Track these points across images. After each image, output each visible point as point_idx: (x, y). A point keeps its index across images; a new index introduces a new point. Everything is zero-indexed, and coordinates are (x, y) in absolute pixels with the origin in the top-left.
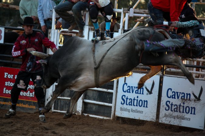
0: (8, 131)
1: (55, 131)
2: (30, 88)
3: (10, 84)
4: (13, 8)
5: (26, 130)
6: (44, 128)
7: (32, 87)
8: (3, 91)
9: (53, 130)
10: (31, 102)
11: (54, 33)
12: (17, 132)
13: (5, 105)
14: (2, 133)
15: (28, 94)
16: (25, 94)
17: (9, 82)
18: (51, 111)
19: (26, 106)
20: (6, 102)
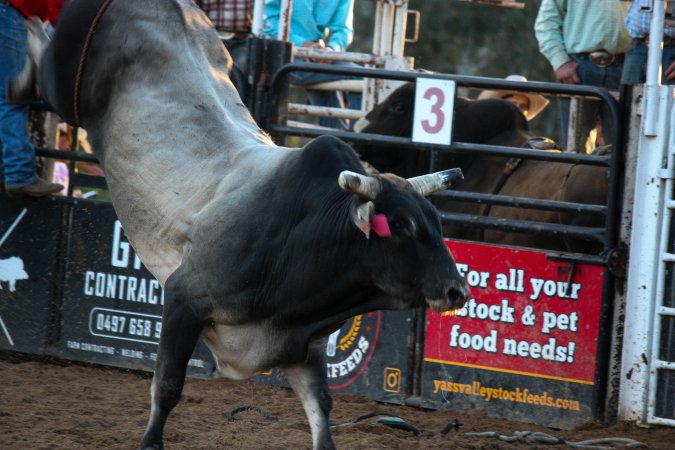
2: (556, 327)
3: (475, 311)
4: (490, 1)
7: (566, 322)
8: (448, 338)
10: (562, 383)
11: (658, 100)
13: (458, 393)
15: (548, 351)
16: (538, 350)
17: (472, 304)
18: (644, 421)
19: (543, 400)
20: (462, 383)
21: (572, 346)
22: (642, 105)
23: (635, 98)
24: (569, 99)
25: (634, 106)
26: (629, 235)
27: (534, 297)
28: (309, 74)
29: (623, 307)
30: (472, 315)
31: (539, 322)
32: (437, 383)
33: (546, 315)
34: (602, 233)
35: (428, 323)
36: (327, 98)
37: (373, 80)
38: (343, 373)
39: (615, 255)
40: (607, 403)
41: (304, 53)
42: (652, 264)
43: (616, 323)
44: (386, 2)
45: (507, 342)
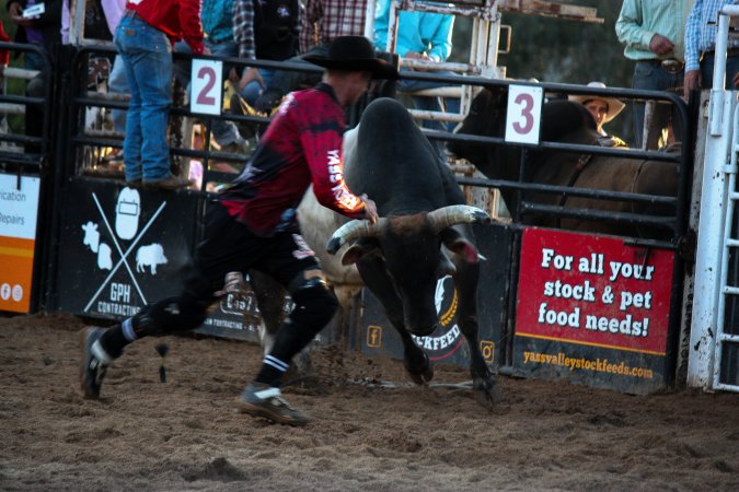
0: (558, 459)
1: (726, 461)
2: (632, 304)
3: (560, 291)
4: (574, 17)
5: (622, 455)
6: (687, 447)
7: (641, 300)
8: (538, 315)
9: (719, 458)
10: (637, 354)
11: (723, 104)
12: (588, 461)
13: (545, 364)
14: (537, 465)
15: (625, 326)
16: (617, 325)
17: (558, 284)
18: (710, 387)
19: (620, 369)
20: (550, 354)
21: (646, 321)
22: (709, 108)
23: (702, 102)
24: (644, 104)
25: (701, 109)
26: (698, 223)
27: (612, 278)
28: (413, 82)
29: (691, 286)
30: (558, 294)
31: (618, 300)
32: (526, 354)
33: (624, 294)
34: (673, 222)
35: (518, 301)
36: (430, 103)
37: (470, 87)
38: (443, 346)
39: (684, 240)
40: (677, 372)
41: (410, 64)
42: (717, 249)
43: (685, 301)
44: (482, 17)
45: (589, 318)
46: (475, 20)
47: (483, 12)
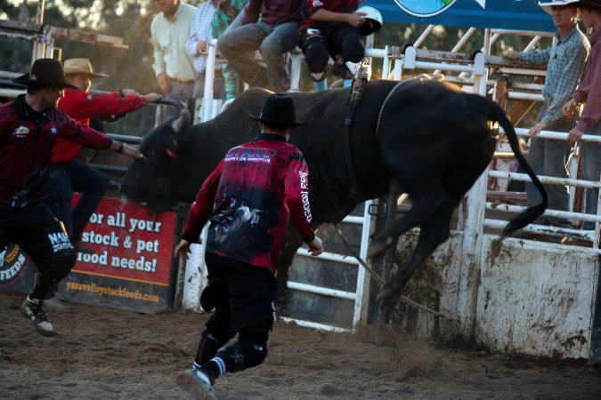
2: (145, 249)
3: (94, 239)
4: (106, 43)
7: (151, 246)
10: (148, 285)
11: (211, 108)
13: (82, 290)
15: (140, 265)
16: (134, 264)
17: (92, 234)
19: (136, 295)
20: (85, 284)
21: (155, 261)
22: (201, 111)
23: (196, 107)
24: (156, 107)
25: (196, 111)
27: (131, 230)
30: (92, 241)
31: (135, 246)
32: (68, 284)
33: (139, 242)
38: (8, 277)
39: (183, 204)
40: (176, 298)
44: (40, 41)
45: (114, 258)
46: (35, 43)
47: (41, 37)
